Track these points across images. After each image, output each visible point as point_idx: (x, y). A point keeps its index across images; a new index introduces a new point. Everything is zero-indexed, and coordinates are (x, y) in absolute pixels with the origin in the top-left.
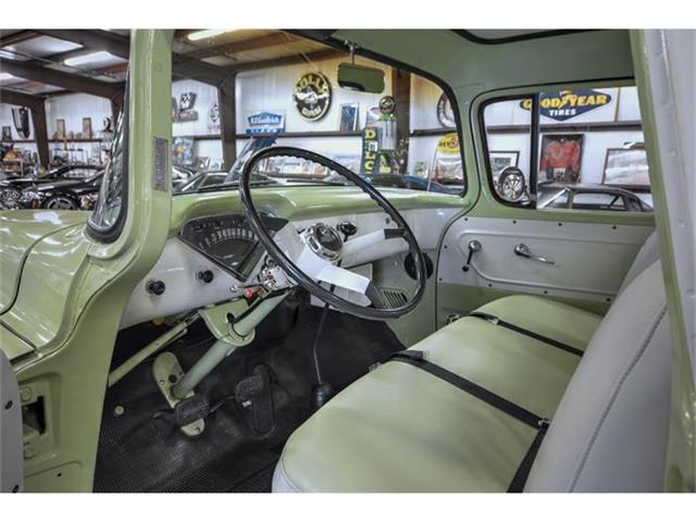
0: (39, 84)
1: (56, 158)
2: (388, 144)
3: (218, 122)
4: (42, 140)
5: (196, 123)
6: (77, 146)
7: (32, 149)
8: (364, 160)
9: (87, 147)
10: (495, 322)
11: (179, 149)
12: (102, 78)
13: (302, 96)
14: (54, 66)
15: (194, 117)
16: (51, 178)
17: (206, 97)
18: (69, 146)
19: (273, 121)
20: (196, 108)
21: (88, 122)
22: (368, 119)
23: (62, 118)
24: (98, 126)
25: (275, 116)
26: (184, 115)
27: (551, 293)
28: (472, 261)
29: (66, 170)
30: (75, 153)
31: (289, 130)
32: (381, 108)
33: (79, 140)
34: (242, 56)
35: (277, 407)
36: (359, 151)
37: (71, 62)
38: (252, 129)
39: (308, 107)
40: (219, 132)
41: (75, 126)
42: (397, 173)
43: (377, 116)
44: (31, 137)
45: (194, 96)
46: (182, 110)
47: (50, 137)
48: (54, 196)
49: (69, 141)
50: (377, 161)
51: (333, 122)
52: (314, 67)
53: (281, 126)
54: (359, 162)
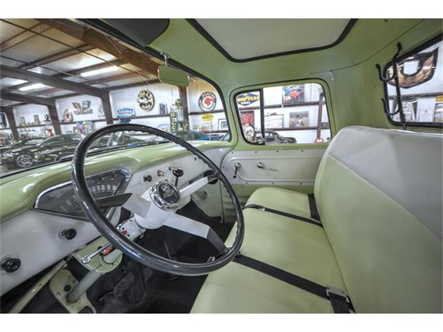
0: (9, 101)
1: (22, 135)
2: (181, 118)
3: (103, 113)
4: (13, 127)
5: (92, 114)
6: (31, 129)
7: (9, 132)
8: (171, 126)
9: (38, 129)
10: (264, 210)
11: (85, 126)
12: (41, 96)
13: (141, 101)
14: (14, 92)
15: (91, 112)
16: (19, 145)
17: (96, 103)
18: (27, 129)
19: (129, 111)
20: (91, 107)
21: (36, 117)
22: (171, 109)
23: (22, 116)
24: (42, 119)
25: (130, 110)
26: (85, 111)
27: (275, 184)
28: (238, 173)
29: (26, 141)
30: (31, 133)
31: (137, 115)
32: (176, 104)
33: (33, 126)
34: (111, 84)
35: (146, 279)
36: (169, 122)
37: (22, 89)
38: (120, 116)
39: (145, 105)
40: (104, 118)
41: (30, 119)
42: (185, 130)
43: (175, 107)
44: (8, 126)
45: (89, 103)
46: (84, 109)
47: (18, 125)
48: (20, 154)
49: (27, 127)
50: (177, 126)
51: (156, 111)
52: (145, 88)
53: (133, 114)
54: (169, 126)
